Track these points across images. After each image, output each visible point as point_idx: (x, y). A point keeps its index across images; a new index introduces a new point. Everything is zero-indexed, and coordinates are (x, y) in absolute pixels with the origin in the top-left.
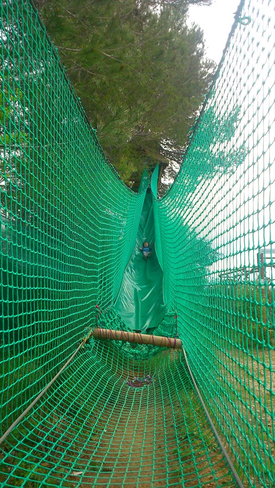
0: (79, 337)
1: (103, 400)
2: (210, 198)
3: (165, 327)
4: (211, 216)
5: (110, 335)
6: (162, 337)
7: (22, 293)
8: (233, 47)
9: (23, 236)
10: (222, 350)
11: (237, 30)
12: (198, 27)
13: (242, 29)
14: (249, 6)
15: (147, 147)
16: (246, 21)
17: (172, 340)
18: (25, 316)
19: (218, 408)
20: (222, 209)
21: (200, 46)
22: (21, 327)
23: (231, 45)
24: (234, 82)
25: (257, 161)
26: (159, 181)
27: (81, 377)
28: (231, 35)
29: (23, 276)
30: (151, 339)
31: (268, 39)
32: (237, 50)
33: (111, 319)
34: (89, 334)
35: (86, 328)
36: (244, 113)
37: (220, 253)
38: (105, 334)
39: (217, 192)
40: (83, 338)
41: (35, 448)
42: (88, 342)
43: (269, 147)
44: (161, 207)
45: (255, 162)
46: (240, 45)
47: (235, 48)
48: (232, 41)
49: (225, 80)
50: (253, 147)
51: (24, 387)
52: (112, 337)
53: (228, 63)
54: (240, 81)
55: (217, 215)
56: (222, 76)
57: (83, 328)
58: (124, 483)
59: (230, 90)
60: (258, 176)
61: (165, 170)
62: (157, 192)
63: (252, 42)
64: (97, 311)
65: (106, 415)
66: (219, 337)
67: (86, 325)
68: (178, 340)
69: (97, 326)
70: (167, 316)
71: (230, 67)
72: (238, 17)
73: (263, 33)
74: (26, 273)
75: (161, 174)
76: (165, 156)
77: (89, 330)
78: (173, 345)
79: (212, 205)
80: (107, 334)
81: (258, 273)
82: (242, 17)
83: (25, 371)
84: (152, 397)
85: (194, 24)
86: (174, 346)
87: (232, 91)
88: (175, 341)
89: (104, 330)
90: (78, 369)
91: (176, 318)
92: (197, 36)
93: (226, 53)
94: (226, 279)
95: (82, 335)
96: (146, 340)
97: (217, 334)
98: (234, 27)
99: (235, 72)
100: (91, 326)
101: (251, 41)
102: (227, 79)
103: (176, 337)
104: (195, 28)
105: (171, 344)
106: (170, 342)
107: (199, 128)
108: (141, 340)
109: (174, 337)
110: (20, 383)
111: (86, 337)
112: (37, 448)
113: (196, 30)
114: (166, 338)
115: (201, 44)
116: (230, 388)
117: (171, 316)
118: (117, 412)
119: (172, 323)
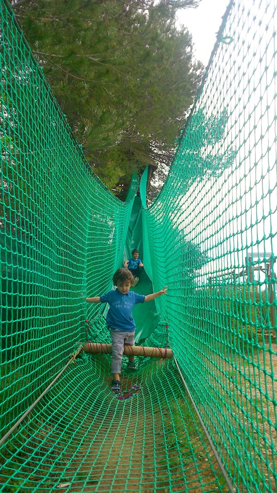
0: (69, 352)
1: (92, 414)
2: (197, 211)
3: (157, 336)
4: (199, 229)
5: (100, 348)
6: (152, 348)
7: (17, 312)
8: (216, 66)
9: (19, 256)
10: (213, 362)
11: (219, 50)
12: (186, 30)
13: (224, 49)
14: (230, 28)
15: (136, 150)
16: (228, 40)
17: (163, 350)
18: (19, 335)
19: (211, 419)
20: (211, 224)
21: (188, 49)
22: (14, 347)
23: (214, 64)
24: (217, 100)
25: (240, 182)
26: (148, 184)
27: (71, 392)
28: (213, 53)
29: (19, 296)
30: (142, 351)
31: (248, 65)
32: (219, 69)
33: (100, 329)
34: (79, 349)
35: (77, 343)
36: (228, 133)
37: (209, 257)
38: (96, 348)
39: (205, 207)
40: (73, 354)
41: (23, 465)
42: (78, 356)
43: (250, 171)
44: (149, 217)
45: (238, 183)
46: (223, 65)
47: (217, 67)
48: (215, 59)
49: (209, 97)
50: (236, 169)
51: (13, 405)
52: (103, 351)
53: (211, 80)
54: (223, 101)
55: (205, 229)
56: (206, 92)
57: (72, 344)
58: (113, 484)
59: (215, 108)
60: (241, 198)
61: (154, 173)
62: (146, 195)
63: (234, 64)
64: (86, 326)
65: (96, 426)
66: (211, 349)
67: (76, 341)
68: (169, 350)
69: (87, 340)
70: (160, 325)
71: (213, 84)
72: (220, 37)
73: (244, 58)
74: (22, 292)
75: (151, 176)
76: (154, 158)
77: (78, 345)
78: (163, 355)
79: (200, 218)
80: (98, 348)
81: (247, 277)
82: (224, 36)
83: (15, 389)
84: (141, 405)
85: (183, 27)
86: (165, 356)
87: (216, 109)
88: (166, 351)
89: (95, 344)
90: (68, 384)
91: (167, 328)
92: (185, 40)
93: (209, 70)
94: (215, 282)
95: (71, 351)
96: (137, 352)
97: (208, 347)
98: (216, 46)
99: (219, 91)
100: (81, 341)
101: (232, 63)
102: (211, 96)
103: (166, 346)
104: (183, 31)
105: (162, 354)
106: (161, 352)
107: (184, 141)
108: (131, 352)
109: (165, 347)
110: (10, 401)
111: (76, 352)
112: (26, 464)
113: (185, 32)
114: (157, 348)
115: (190, 47)
116: (221, 400)
117: (162, 325)
118: (107, 422)
119: (163, 333)
